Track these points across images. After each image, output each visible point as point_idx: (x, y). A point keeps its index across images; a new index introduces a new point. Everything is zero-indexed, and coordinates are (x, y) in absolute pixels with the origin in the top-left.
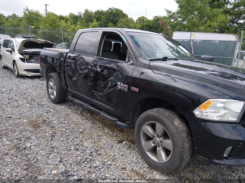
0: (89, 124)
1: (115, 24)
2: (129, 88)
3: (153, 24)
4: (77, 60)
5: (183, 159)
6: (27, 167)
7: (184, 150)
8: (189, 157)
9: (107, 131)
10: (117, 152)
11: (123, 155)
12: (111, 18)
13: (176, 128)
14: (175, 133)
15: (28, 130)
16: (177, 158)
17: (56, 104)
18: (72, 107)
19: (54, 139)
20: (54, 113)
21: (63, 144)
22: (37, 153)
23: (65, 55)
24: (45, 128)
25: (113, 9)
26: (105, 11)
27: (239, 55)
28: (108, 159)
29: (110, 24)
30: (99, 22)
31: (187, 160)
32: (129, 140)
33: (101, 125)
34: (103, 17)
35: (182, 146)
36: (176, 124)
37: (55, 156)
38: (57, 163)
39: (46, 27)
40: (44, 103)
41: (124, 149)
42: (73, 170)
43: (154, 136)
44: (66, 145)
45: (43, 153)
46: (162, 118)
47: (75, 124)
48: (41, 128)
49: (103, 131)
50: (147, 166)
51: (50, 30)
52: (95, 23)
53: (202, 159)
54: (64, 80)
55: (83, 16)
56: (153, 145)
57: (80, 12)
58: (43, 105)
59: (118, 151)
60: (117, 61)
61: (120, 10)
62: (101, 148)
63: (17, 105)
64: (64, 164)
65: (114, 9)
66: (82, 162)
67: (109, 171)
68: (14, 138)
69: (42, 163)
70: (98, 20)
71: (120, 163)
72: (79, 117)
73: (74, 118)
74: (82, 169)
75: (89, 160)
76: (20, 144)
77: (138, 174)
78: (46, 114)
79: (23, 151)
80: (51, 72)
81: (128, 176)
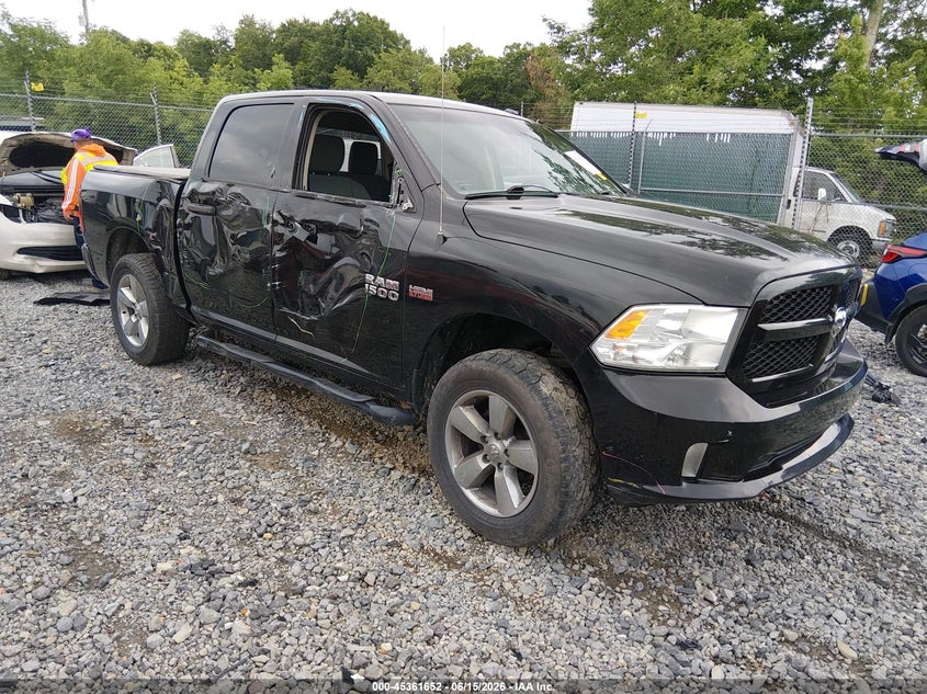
0: (275, 427)
1: (360, 71)
2: (403, 290)
3: (506, 75)
4: (219, 204)
5: (566, 494)
6: (71, 559)
7: (568, 467)
8: (588, 488)
9: (339, 443)
10: (371, 503)
11: (393, 509)
12: (345, 48)
13: (545, 400)
14: (542, 417)
15: (58, 452)
16: (550, 493)
17: (150, 365)
18: (211, 373)
19: (155, 474)
20: (145, 395)
21: (185, 487)
22: (100, 517)
23: (176, 187)
24: (118, 442)
25: (350, 14)
26: (321, 23)
27: (801, 184)
28: (343, 522)
29: (342, 73)
30: (297, 67)
31: (582, 499)
32: (413, 468)
33: (317, 428)
34: (314, 46)
35: (563, 456)
36: (545, 390)
37: (163, 524)
38: (170, 540)
39: (91, 87)
40: (103, 367)
41: (395, 493)
42: (227, 558)
43: (485, 437)
44: (198, 491)
45: (120, 515)
46: (506, 375)
47: (226, 428)
48: (105, 444)
49: (324, 444)
50: (468, 534)
51: (104, 98)
52: (282, 69)
53: (622, 489)
54: (177, 278)
55: (232, 43)
56: (484, 466)
57: (223, 28)
58: (102, 372)
59: (375, 498)
60: (362, 201)
61: (375, 18)
62: (318, 494)
63: (6, 376)
64: (196, 543)
65: (354, 15)
66: (255, 535)
67: (344, 554)
68: (12, 477)
69: (119, 545)
70: (293, 56)
71: (382, 531)
72: (239, 406)
73: (220, 410)
74: (258, 555)
75: (279, 529)
76: (35, 493)
77: (439, 557)
78: (116, 399)
79: (51, 514)
80: (126, 253)
81: (407, 564)
